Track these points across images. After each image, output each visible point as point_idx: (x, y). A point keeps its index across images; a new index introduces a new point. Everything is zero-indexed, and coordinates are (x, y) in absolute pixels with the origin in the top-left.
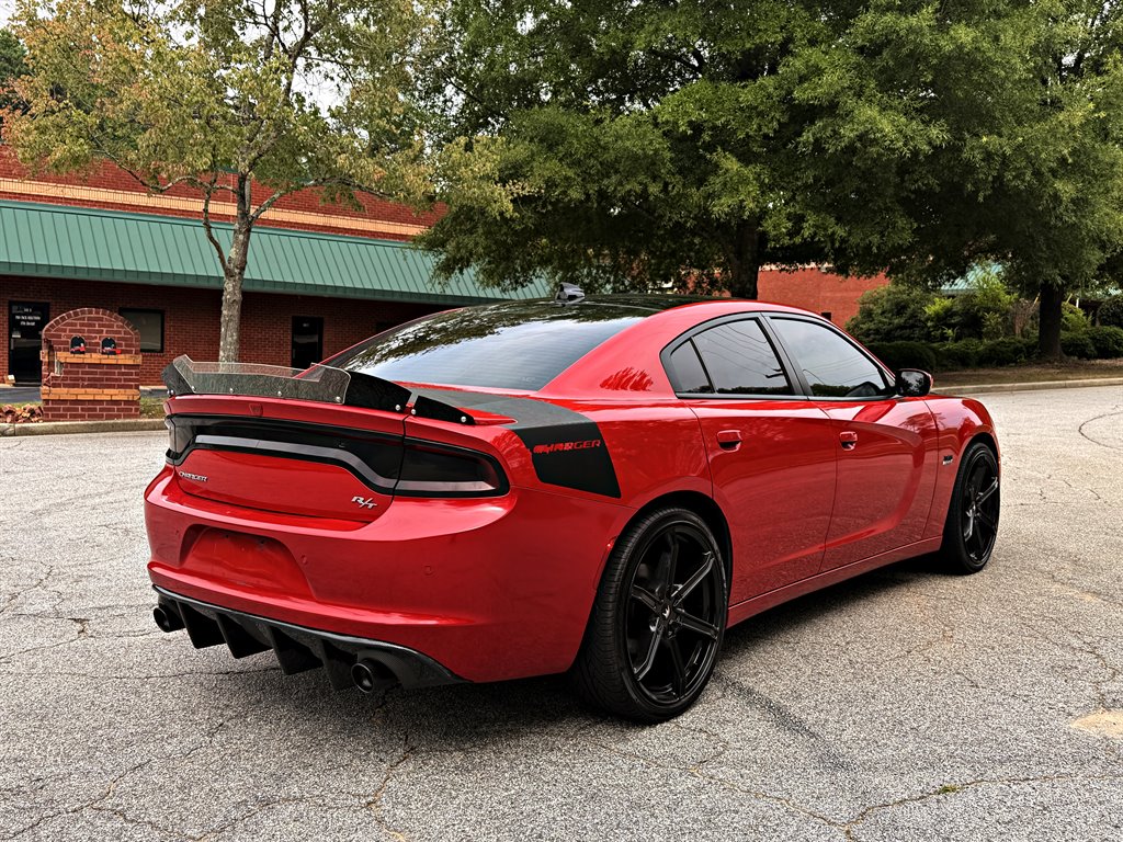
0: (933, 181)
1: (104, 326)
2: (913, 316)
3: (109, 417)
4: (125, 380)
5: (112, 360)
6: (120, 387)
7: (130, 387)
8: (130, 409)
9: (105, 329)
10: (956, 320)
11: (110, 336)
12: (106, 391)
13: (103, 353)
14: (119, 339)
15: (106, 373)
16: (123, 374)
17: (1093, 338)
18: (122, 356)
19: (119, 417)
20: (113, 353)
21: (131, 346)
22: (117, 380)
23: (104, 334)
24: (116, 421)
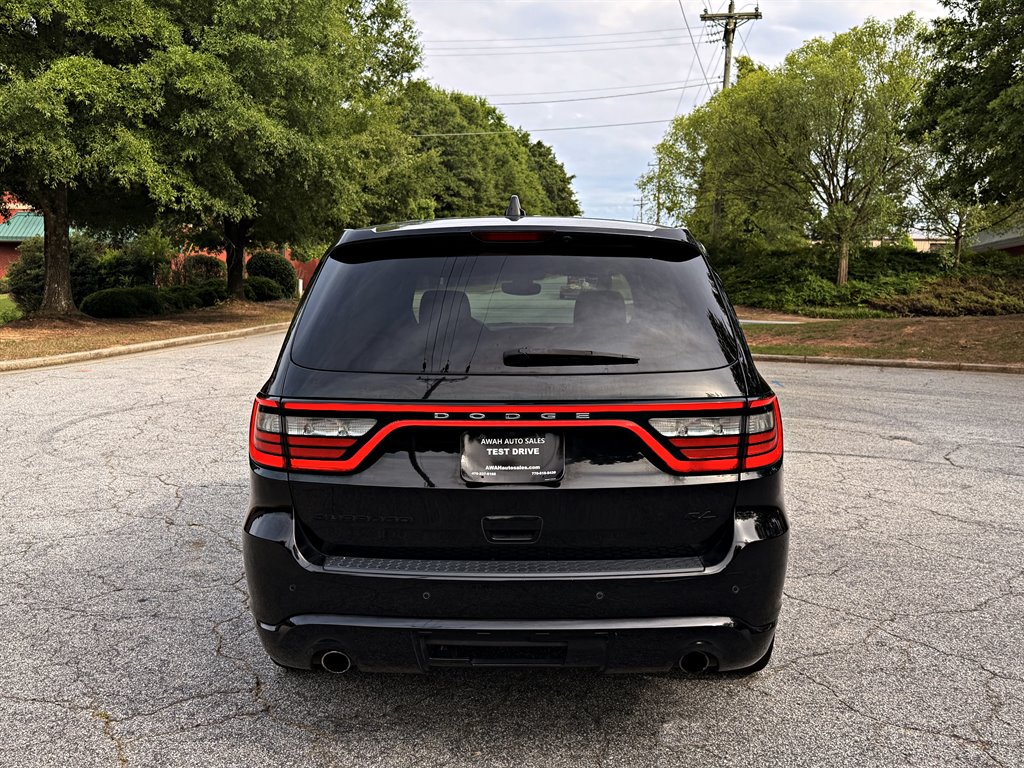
0: (270, 170)
2: (83, 263)
10: (130, 268)
17: (253, 286)
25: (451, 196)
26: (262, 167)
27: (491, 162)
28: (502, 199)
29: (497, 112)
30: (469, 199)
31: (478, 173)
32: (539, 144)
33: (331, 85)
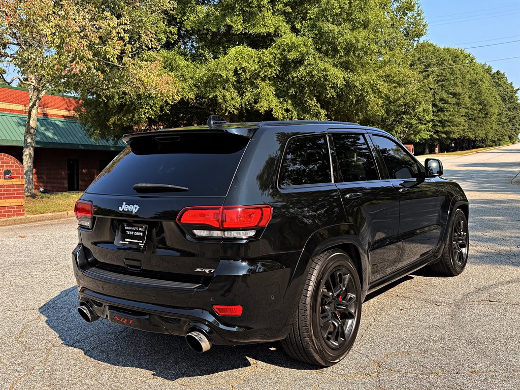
1: (5, 163)
3: (9, 216)
4: (17, 194)
5: (10, 182)
6: (14, 198)
7: (19, 197)
8: (19, 210)
9: (5, 165)
11: (8, 168)
12: (7, 200)
13: (5, 179)
14: (13, 170)
15: (7, 191)
16: (16, 190)
18: (15, 180)
19: (14, 215)
20: (11, 178)
21: (19, 174)
22: (12, 194)
23: (5, 168)
24: (13, 218)
25: (443, 104)
26: (331, 93)
27: (467, 83)
28: (474, 104)
29: (471, 56)
30: (454, 104)
31: (458, 90)
32: (498, 72)
33: (369, 45)
